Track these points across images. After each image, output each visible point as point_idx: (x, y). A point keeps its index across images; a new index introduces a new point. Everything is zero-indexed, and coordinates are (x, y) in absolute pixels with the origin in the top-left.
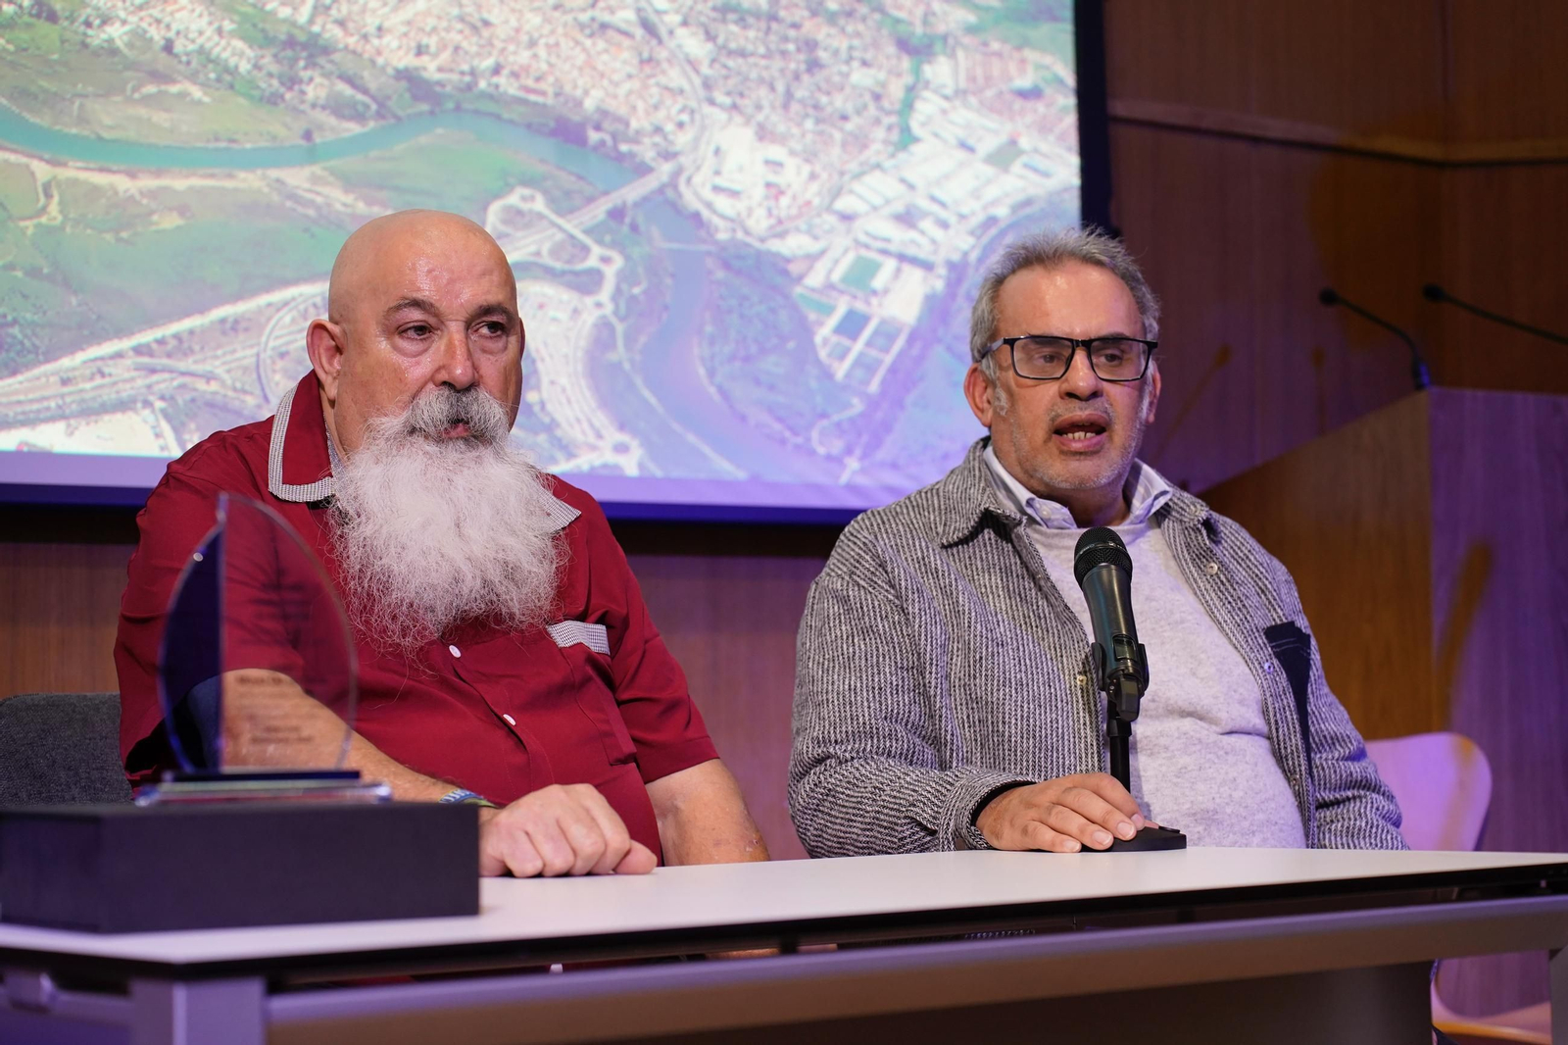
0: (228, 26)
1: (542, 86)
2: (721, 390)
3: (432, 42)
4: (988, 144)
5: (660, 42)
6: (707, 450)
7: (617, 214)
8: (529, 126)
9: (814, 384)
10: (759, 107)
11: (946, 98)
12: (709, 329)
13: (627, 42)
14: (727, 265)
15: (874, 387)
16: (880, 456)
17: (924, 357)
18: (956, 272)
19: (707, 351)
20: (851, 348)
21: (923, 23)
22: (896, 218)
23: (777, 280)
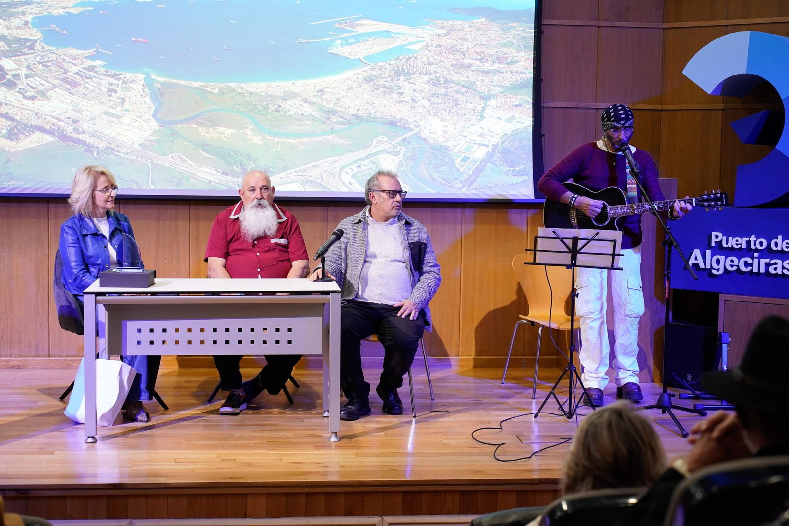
0: (315, 109)
1: (387, 115)
2: (430, 174)
3: (361, 108)
4: (506, 117)
5: (416, 103)
6: (426, 187)
7: (404, 140)
8: (383, 123)
9: (454, 172)
10: (442, 115)
11: (493, 108)
12: (427, 162)
13: (408, 104)
14: (432, 149)
15: (471, 173)
16: (472, 187)
17: (484, 166)
18: (495, 147)
19: (426, 167)
20: (465, 165)
21: (488, 92)
22: (478, 136)
23: (446, 151)
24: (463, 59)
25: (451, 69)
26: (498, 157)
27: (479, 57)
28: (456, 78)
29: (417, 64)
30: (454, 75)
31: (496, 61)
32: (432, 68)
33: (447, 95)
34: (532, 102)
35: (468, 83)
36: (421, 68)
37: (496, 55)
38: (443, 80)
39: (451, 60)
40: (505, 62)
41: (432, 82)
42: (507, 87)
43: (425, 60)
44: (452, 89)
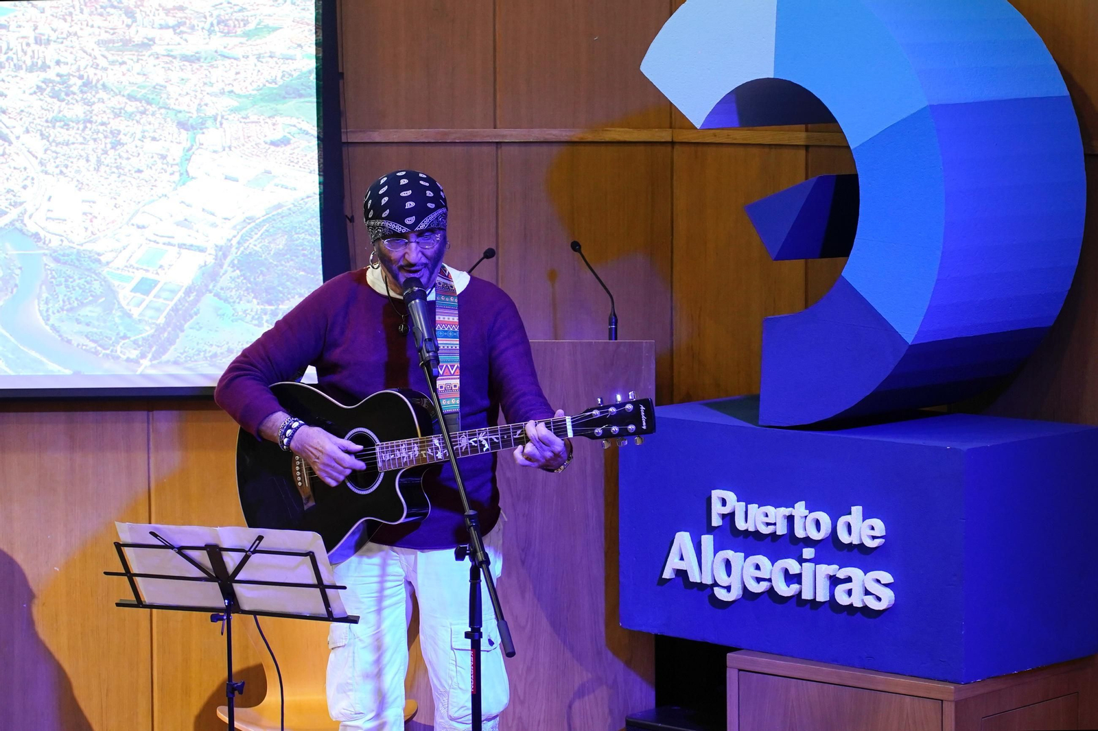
2: (53, 327)
4: (248, 175)
5: (10, 143)
6: (44, 360)
9: (117, 320)
10: (78, 172)
11: (215, 152)
12: (45, 295)
14: (57, 260)
15: (162, 320)
16: (165, 358)
17: (197, 301)
18: (223, 252)
19: (43, 307)
20: (144, 300)
21: (198, 110)
22: (178, 224)
23: (93, 266)
24: (129, 26)
25: (97, 53)
26: (233, 279)
27: (172, 22)
28: (112, 77)
29: (8, 44)
30: (106, 69)
31: (217, 29)
32: (50, 54)
33: (91, 122)
34: (315, 134)
35: (144, 87)
36: (20, 53)
37: (215, 13)
38: (80, 83)
39: (96, 31)
40: (239, 31)
41: (49, 90)
42: (247, 97)
43: (28, 31)
44: (101, 105)
